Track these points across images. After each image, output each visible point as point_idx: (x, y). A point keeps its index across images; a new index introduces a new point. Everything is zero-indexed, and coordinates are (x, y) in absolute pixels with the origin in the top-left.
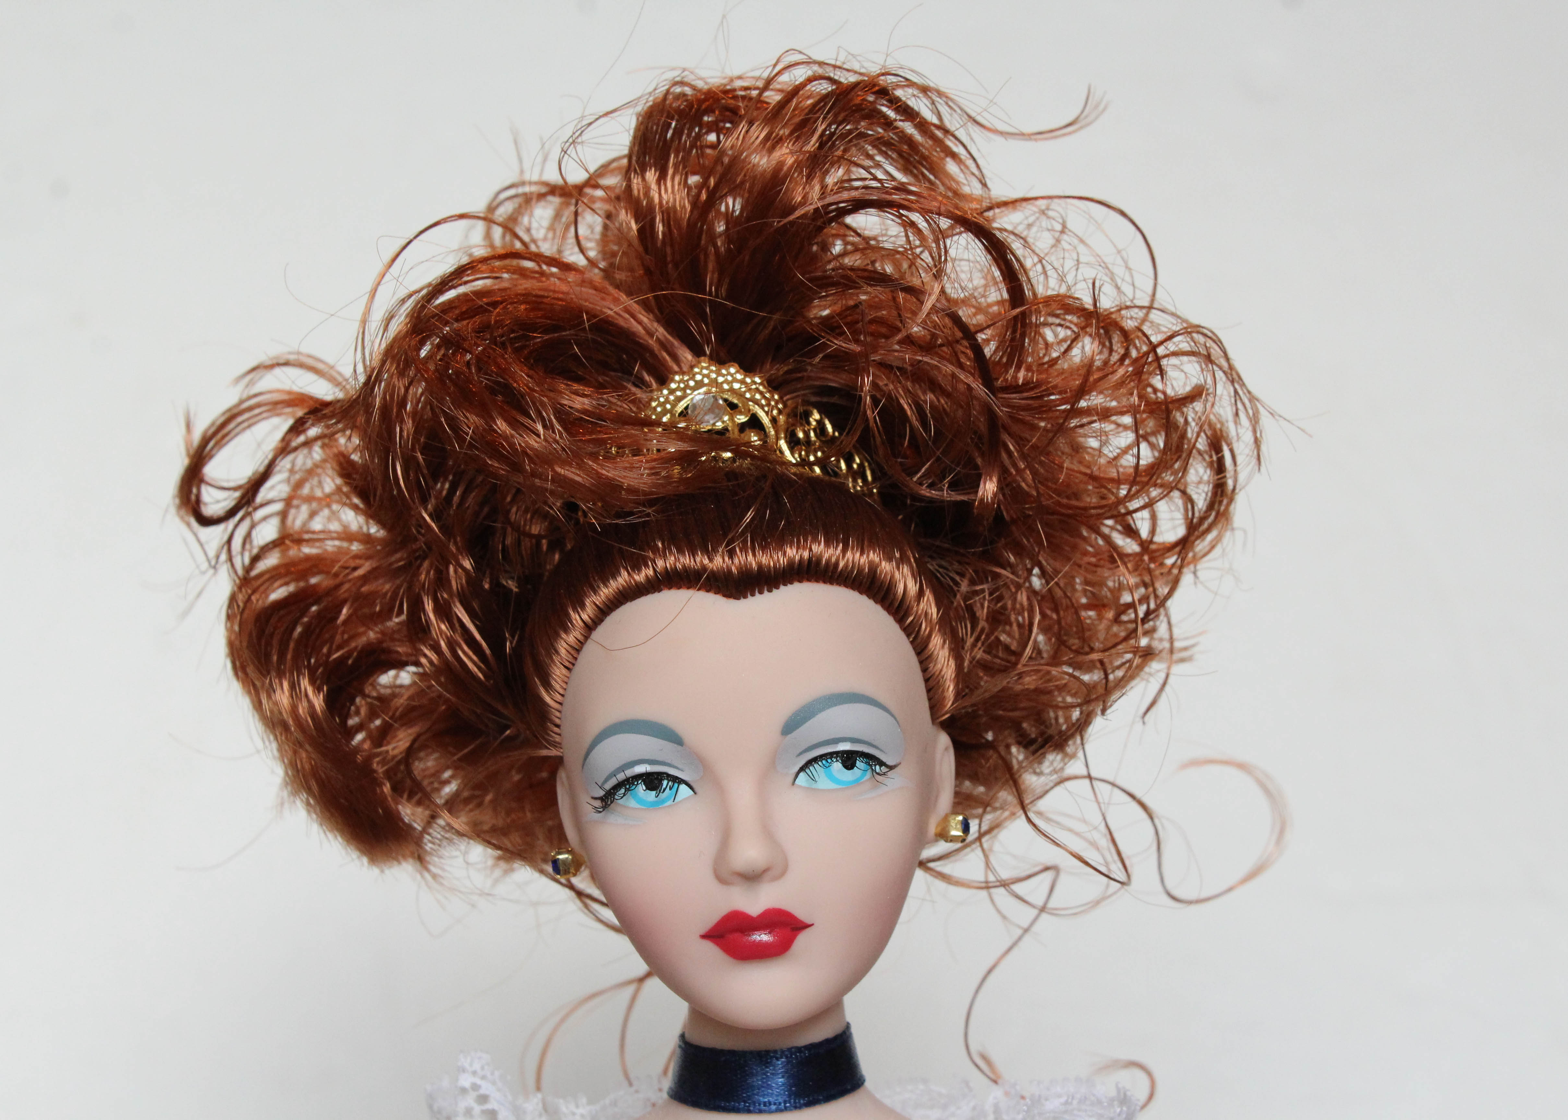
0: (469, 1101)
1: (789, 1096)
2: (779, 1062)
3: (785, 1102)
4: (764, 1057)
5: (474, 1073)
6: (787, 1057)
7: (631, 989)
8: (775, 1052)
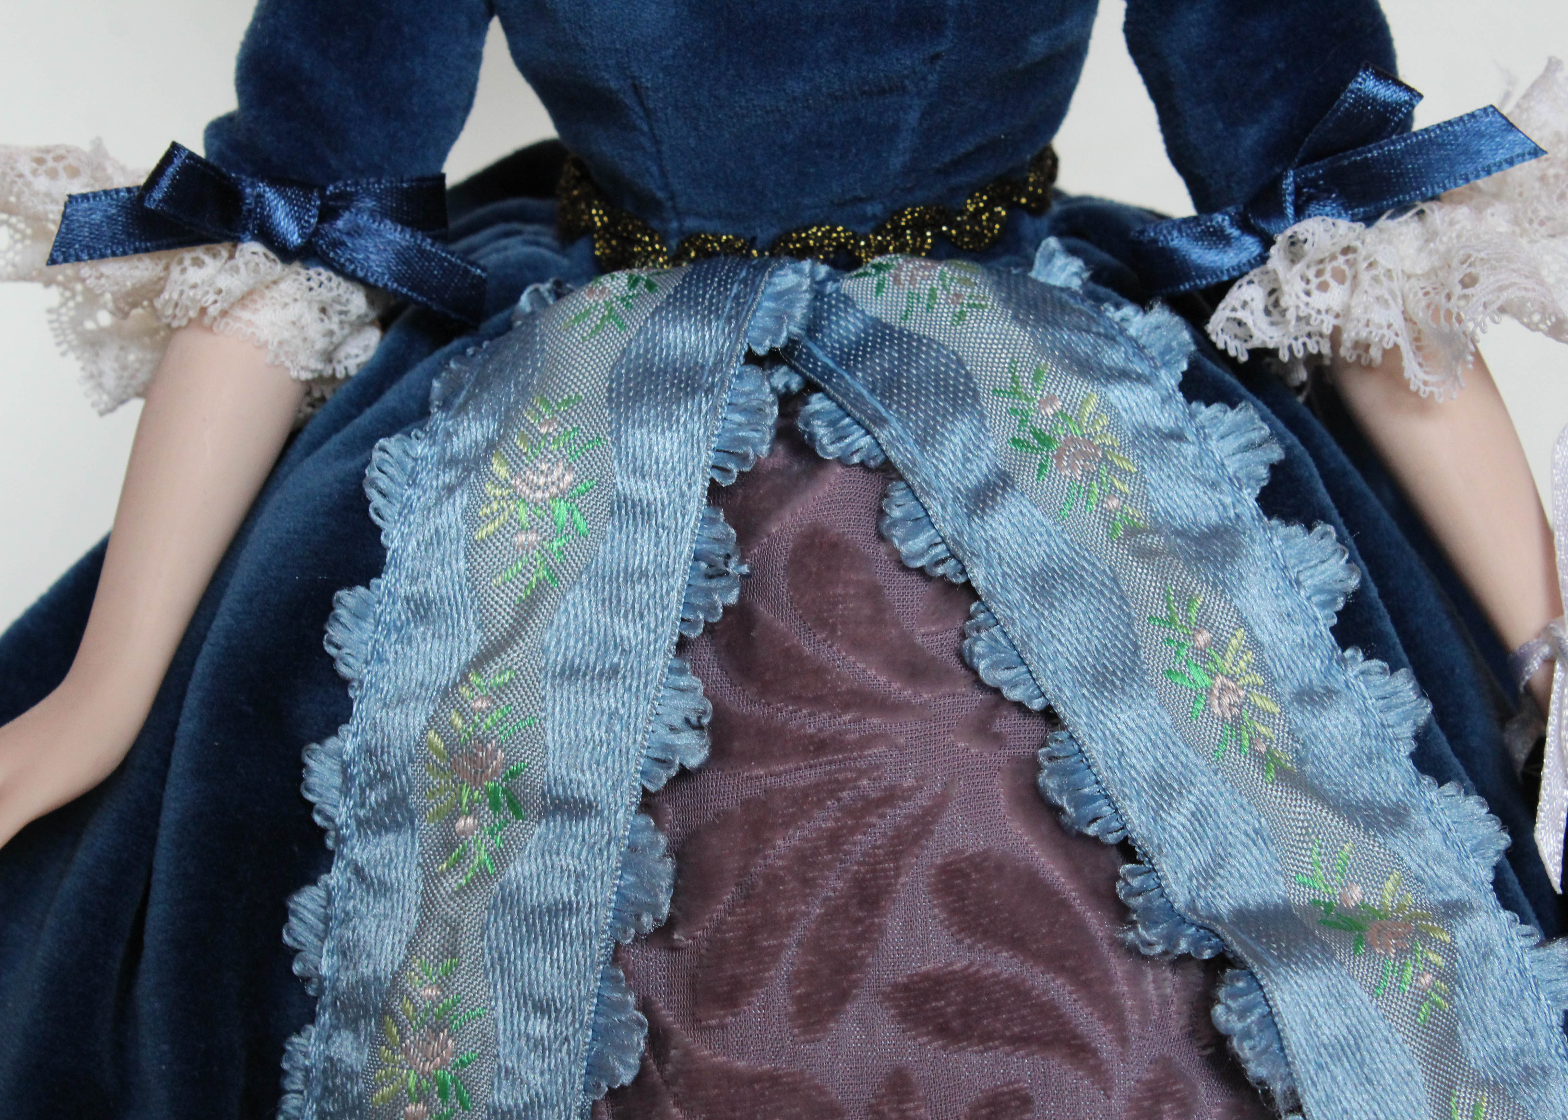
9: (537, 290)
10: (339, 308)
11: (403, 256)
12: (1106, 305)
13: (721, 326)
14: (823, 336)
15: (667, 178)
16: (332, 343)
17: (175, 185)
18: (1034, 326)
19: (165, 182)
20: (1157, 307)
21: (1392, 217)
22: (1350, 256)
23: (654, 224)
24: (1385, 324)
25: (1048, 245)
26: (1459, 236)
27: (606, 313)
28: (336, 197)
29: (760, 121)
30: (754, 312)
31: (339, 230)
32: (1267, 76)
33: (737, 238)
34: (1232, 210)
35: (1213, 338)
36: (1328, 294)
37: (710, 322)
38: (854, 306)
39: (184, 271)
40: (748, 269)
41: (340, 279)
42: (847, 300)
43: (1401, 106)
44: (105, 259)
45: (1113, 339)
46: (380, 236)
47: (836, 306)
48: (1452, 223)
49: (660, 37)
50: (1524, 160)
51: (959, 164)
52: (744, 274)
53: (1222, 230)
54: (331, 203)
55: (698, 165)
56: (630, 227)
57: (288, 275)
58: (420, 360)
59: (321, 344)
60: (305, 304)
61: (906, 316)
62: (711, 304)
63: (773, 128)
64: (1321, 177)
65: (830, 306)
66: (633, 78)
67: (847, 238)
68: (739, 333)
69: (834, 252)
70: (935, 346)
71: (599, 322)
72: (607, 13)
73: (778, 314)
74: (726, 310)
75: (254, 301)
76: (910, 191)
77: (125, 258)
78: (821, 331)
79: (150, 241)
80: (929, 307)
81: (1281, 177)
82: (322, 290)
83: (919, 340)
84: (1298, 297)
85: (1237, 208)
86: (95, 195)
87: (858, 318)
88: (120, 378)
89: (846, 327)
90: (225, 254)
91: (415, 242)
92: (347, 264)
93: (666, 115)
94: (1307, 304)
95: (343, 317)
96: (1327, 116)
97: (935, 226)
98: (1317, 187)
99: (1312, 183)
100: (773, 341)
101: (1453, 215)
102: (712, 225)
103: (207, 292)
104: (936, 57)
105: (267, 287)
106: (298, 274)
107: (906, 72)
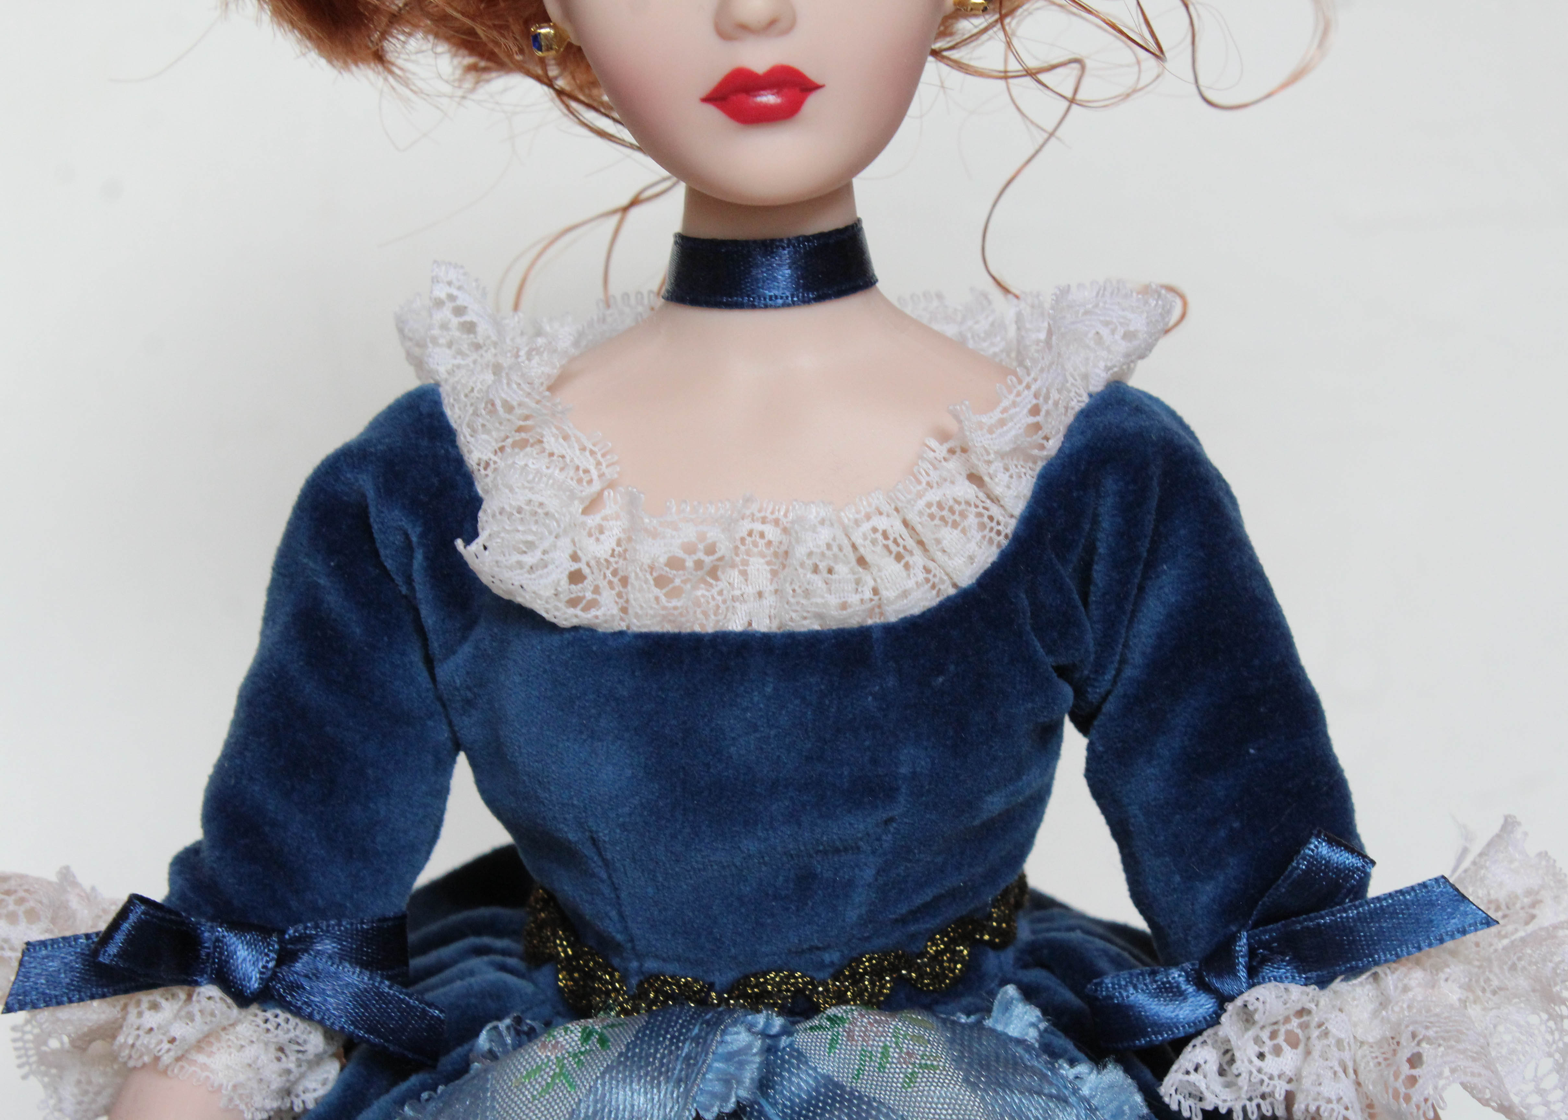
0: (446, 313)
1: (797, 289)
2: (786, 252)
3: (793, 296)
4: (769, 246)
5: (450, 283)
6: (794, 246)
7: (616, 218)
8: (781, 240)
9: (496, 1028)
10: (297, 1047)
11: (360, 998)
12: (1060, 1061)
13: (670, 1089)
14: (775, 1092)
15: (626, 922)
16: (288, 1081)
17: (130, 940)
18: (985, 1090)
19: (119, 938)
20: (1110, 1066)
21: (1347, 979)
22: (1305, 1018)
23: (616, 962)
24: (1334, 1098)
25: (1006, 993)
26: (1410, 1007)
27: (557, 1070)
28: (294, 940)
29: (716, 874)
30: (704, 1075)
31: (296, 973)
32: (1222, 833)
33: (696, 980)
34: (1187, 966)
35: (1167, 1100)
36: (1281, 1059)
37: (659, 1084)
38: (806, 1063)
39: (140, 1014)
40: (702, 1024)
41: (298, 1020)
42: (800, 1056)
43: (1354, 873)
44: (62, 1007)
45: (1066, 1101)
46: (338, 978)
47: (789, 1062)
48: (1406, 989)
49: (617, 796)
50: (1476, 930)
51: (916, 914)
52: (696, 1031)
53: (1178, 987)
54: (289, 946)
55: (656, 913)
56: (591, 964)
57: (245, 1017)
58: (378, 1096)
59: (277, 1083)
60: (262, 1045)
61: (858, 1075)
62: (662, 1064)
63: (730, 881)
64: (1274, 940)
65: (784, 1061)
66: (591, 831)
67: (806, 984)
68: (687, 1098)
69: (792, 997)
70: (885, 1110)
71: (549, 1080)
72: (565, 771)
73: (728, 1077)
74: (676, 1072)
75: (211, 1044)
76: (868, 939)
77: (81, 1004)
78: (773, 1088)
79: (107, 986)
80: (882, 1066)
81: (1233, 938)
82: (280, 1032)
83: (869, 1104)
84: (1251, 1062)
85: (1193, 965)
86: (54, 941)
87: (809, 1075)
88: (80, 1103)
89: (798, 1084)
90: (183, 996)
91: (373, 985)
92: (304, 1007)
93: (624, 866)
94: (1259, 1071)
95: (300, 1055)
96: (1280, 881)
97: (894, 969)
98: (1271, 950)
99: (1266, 945)
100: (722, 1106)
101: (1406, 981)
102: (671, 968)
103: (161, 1041)
104: (891, 820)
105: (224, 1029)
106: (256, 1015)
107: (860, 835)
